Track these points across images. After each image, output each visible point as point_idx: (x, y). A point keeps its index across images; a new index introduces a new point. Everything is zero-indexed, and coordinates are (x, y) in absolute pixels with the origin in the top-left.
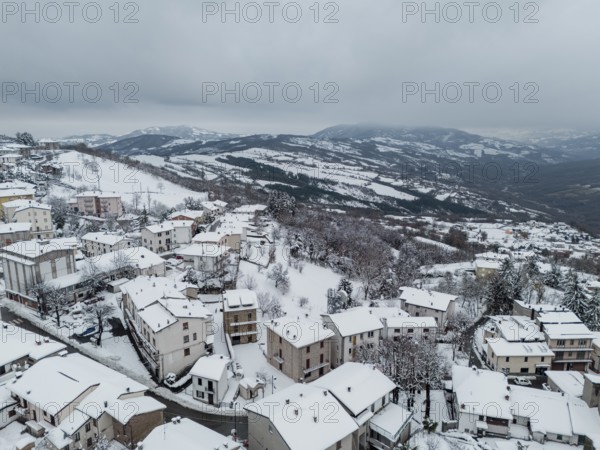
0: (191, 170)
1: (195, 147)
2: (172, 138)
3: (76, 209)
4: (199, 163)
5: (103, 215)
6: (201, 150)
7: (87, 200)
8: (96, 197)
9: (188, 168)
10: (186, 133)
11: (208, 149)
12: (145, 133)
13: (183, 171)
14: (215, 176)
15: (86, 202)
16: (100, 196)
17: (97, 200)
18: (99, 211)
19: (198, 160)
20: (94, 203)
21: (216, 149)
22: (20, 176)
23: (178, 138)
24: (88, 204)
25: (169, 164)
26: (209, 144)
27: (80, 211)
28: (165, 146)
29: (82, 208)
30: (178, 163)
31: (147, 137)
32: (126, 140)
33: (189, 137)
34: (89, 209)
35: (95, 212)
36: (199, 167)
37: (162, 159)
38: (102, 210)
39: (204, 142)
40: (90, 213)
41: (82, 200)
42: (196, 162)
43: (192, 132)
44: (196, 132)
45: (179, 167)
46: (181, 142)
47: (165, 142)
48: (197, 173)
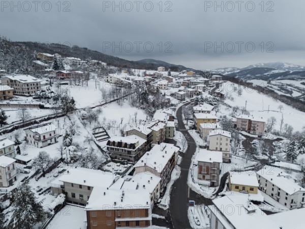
0: (283, 89)
1: (285, 75)
2: (271, 69)
3: (236, 125)
4: (289, 85)
5: (252, 132)
6: (289, 77)
7: (243, 121)
8: (249, 120)
9: (282, 88)
10: (280, 66)
11: (293, 76)
12: (255, 66)
13: (278, 90)
14: (300, 94)
15: (242, 122)
16: (252, 120)
17: (250, 121)
18: (249, 129)
19: (288, 83)
20: (247, 123)
21: (299, 76)
22: (206, 100)
23: (274, 69)
24: (244, 123)
25: (270, 85)
26: (294, 73)
27: (238, 127)
28: (266, 74)
29: (239, 126)
30: (275, 85)
31: (257, 69)
32: (245, 70)
33: (281, 69)
34: (243, 127)
35: (246, 129)
36: (289, 88)
37: (266, 82)
38: (252, 128)
39: (291, 72)
40: (244, 130)
41: (240, 121)
42: (287, 85)
43: (284, 66)
44: (286, 66)
45: (276, 87)
46: (276, 71)
47: (266, 72)
48: (288, 92)
